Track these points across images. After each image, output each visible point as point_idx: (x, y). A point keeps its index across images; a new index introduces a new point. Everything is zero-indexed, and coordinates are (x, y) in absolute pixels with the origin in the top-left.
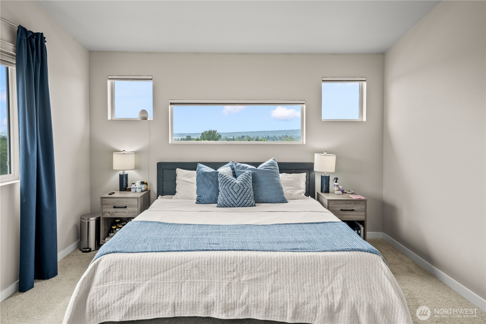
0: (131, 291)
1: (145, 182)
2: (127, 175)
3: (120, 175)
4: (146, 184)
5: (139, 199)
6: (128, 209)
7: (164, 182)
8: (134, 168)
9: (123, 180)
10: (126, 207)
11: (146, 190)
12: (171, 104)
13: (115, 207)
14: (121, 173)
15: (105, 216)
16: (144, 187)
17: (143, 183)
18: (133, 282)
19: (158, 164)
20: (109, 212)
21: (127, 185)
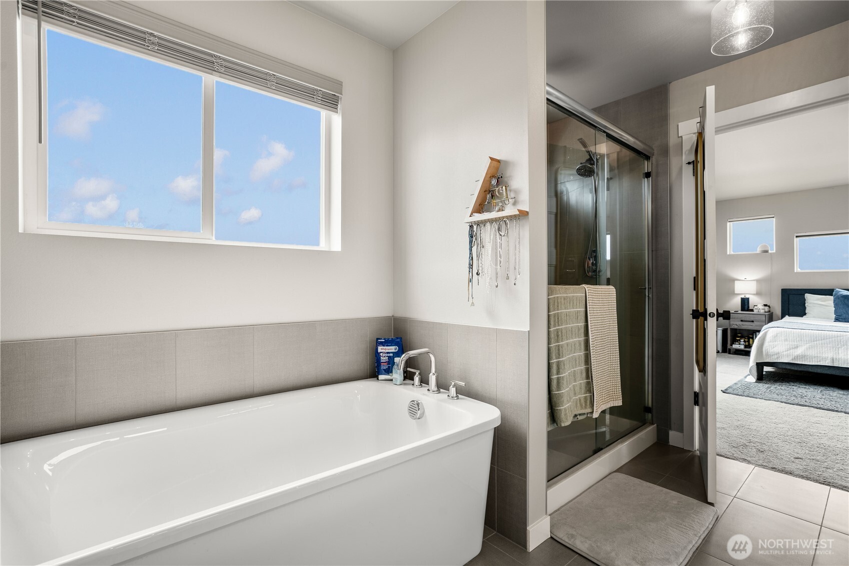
0: (795, 348)
1: (768, 305)
2: (748, 298)
3: (741, 298)
4: (769, 306)
5: (767, 316)
6: (755, 323)
7: (790, 306)
8: (755, 293)
9: (745, 303)
10: (753, 321)
11: (769, 311)
12: (797, 237)
13: (742, 321)
14: (743, 296)
15: (733, 327)
16: (767, 309)
17: (765, 305)
18: (796, 344)
19: (782, 289)
20: (736, 325)
21: (748, 307)
